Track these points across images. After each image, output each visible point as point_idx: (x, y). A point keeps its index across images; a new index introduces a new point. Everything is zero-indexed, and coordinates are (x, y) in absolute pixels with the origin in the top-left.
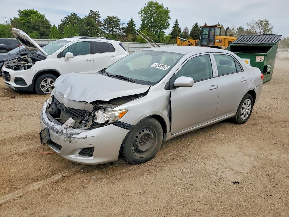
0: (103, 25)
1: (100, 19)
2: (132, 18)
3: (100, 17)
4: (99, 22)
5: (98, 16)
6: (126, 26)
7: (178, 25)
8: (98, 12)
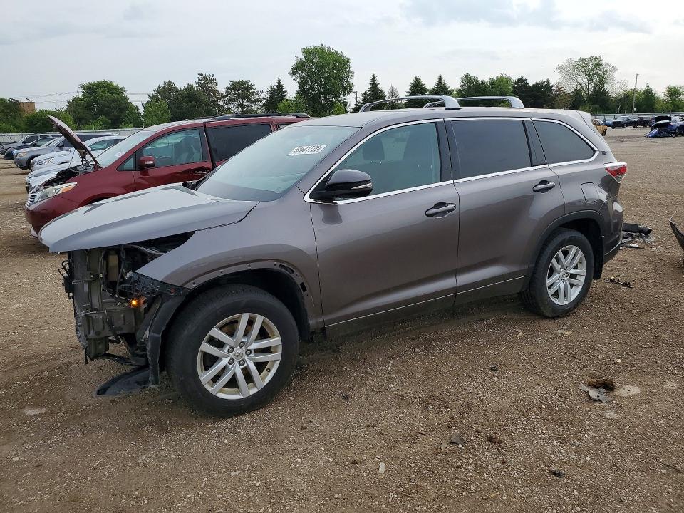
0: (223, 97)
1: (218, 88)
2: (279, 81)
3: (217, 85)
4: (215, 92)
5: (213, 81)
6: (265, 95)
7: (377, 85)
8: (213, 76)
